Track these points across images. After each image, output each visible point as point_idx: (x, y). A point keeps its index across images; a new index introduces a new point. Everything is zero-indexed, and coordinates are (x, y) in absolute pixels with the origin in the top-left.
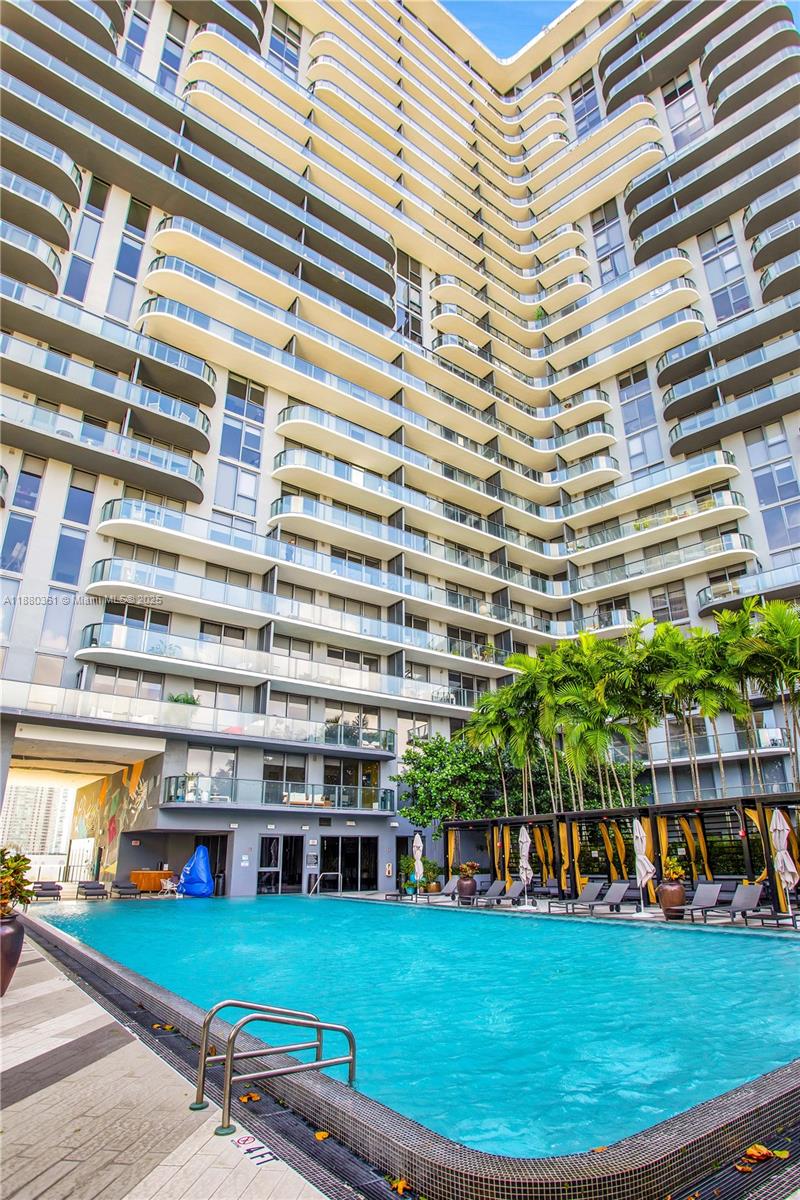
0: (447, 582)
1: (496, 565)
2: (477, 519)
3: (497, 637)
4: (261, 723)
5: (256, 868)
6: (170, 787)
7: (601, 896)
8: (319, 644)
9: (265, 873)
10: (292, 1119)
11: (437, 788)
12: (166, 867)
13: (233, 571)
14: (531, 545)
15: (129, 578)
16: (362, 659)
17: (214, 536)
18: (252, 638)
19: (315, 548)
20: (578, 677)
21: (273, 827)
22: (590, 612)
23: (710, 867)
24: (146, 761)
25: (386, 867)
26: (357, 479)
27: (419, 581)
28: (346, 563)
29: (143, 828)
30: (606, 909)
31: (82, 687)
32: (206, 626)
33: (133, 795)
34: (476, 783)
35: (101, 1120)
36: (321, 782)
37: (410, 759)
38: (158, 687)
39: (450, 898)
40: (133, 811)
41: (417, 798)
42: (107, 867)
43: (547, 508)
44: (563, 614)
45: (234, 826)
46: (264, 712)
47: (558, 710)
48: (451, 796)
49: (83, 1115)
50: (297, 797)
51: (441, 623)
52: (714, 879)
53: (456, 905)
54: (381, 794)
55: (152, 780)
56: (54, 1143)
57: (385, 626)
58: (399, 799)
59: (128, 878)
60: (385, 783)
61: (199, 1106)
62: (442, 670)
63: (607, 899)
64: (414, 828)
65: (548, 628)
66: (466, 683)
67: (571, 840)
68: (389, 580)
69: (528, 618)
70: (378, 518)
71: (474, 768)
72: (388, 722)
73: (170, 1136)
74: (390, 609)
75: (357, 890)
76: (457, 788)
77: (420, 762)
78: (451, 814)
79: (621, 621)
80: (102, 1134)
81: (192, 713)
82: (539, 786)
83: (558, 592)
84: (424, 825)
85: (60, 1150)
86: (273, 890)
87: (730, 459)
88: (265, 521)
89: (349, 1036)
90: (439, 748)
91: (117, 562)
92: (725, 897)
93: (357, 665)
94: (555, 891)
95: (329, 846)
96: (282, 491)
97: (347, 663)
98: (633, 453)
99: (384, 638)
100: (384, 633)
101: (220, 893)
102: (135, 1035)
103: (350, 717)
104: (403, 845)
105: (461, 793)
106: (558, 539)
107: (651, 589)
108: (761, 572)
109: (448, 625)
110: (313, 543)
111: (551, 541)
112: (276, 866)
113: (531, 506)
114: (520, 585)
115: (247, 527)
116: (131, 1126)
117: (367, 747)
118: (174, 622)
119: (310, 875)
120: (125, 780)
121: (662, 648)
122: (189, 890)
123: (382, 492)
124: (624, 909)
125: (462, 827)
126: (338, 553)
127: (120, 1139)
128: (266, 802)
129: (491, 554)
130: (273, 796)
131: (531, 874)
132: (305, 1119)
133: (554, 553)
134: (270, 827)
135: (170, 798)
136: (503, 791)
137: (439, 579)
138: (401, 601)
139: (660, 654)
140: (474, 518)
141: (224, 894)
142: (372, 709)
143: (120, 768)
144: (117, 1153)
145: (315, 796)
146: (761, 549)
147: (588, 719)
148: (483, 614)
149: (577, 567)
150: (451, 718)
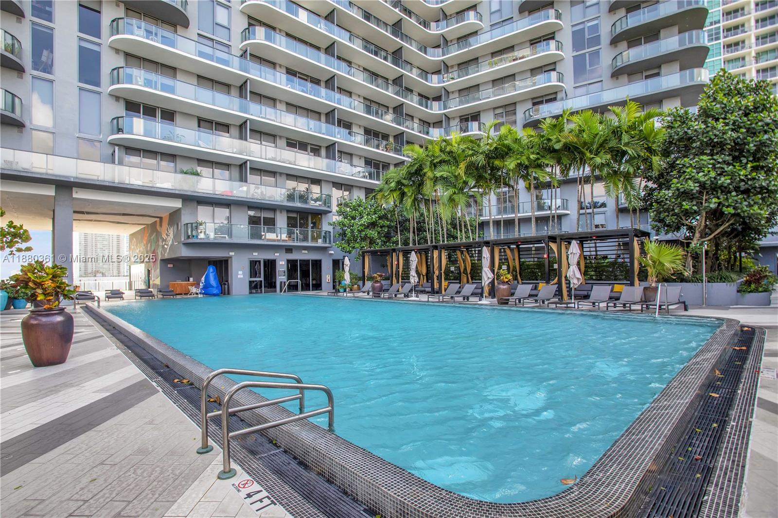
0: (364, 98)
1: (398, 88)
2: (385, 55)
3: (396, 137)
4: (245, 188)
5: (248, 279)
6: (187, 230)
7: (458, 292)
8: (280, 137)
9: (254, 281)
10: (285, 458)
11: (358, 230)
12: (191, 279)
13: (217, 82)
14: (420, 76)
15: (140, 83)
16: (309, 149)
17: (201, 54)
18: (234, 131)
19: (275, 68)
20: (449, 160)
21: (256, 254)
22: (455, 123)
23: (520, 276)
24: (170, 214)
25: (327, 277)
26: (303, 17)
27: (346, 95)
28: (296, 80)
29: (173, 256)
30: (461, 299)
31: (117, 162)
32: (202, 123)
33: (164, 236)
34: (381, 227)
35: (117, 467)
36: (286, 226)
37: (340, 213)
38: (172, 165)
39: (366, 294)
40: (166, 246)
41: (345, 236)
42: (154, 280)
43: (432, 49)
44: (438, 124)
45: (232, 254)
46: (246, 181)
47: (436, 180)
48: (366, 235)
49: (102, 464)
50: (271, 236)
51: (360, 126)
52: (523, 283)
53: (371, 297)
54: (323, 234)
55: (176, 226)
56: (68, 496)
57: (324, 126)
58: (335, 237)
59: (168, 286)
60: (326, 227)
61: (205, 449)
62: (360, 157)
63: (462, 293)
64: (344, 254)
65: (428, 133)
66: (375, 165)
67: (441, 259)
68: (326, 95)
69: (416, 125)
70: (318, 48)
71: (380, 218)
72: (327, 189)
73: (177, 482)
74: (327, 114)
75: (309, 290)
76: (370, 230)
77: (347, 214)
78: (366, 245)
79: (474, 130)
80: (115, 483)
81: (197, 182)
82: (420, 229)
83: (436, 109)
84: (350, 252)
85: (71, 503)
86: (259, 291)
87: (558, 16)
88: (237, 45)
89: (328, 392)
90: (359, 206)
91: (129, 71)
92: (534, 292)
93: (306, 153)
94: (429, 289)
95: (292, 265)
96: (249, 23)
97: (299, 151)
98: (493, 10)
99: (323, 134)
100: (324, 131)
101: (226, 293)
102: (159, 388)
103: (302, 187)
104: (337, 264)
105: (373, 233)
106: (438, 72)
107: (495, 109)
108: (566, 99)
109: (364, 127)
110: (273, 65)
111: (432, 73)
112: (260, 277)
113: (421, 47)
114: (412, 102)
115: (226, 49)
116: (143, 472)
117: (313, 205)
118: (178, 118)
119: (281, 282)
120: (158, 227)
121: (506, 142)
122: (207, 291)
123: (320, 28)
124: (471, 299)
125: (374, 253)
126: (291, 72)
127: (131, 487)
128: (251, 238)
129: (393, 80)
130: (256, 235)
131: (417, 280)
132: (295, 458)
133: (434, 82)
134: (254, 254)
135: (188, 237)
136: (397, 233)
137: (359, 96)
138: (334, 110)
139: (504, 145)
140: (383, 54)
141: (229, 294)
142: (316, 181)
143: (154, 220)
144: (125, 504)
145: (282, 235)
146: (568, 84)
147: (455, 187)
148: (387, 121)
149: (448, 92)
150: (366, 188)
